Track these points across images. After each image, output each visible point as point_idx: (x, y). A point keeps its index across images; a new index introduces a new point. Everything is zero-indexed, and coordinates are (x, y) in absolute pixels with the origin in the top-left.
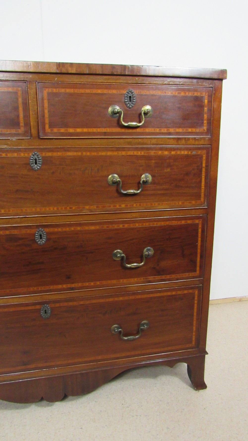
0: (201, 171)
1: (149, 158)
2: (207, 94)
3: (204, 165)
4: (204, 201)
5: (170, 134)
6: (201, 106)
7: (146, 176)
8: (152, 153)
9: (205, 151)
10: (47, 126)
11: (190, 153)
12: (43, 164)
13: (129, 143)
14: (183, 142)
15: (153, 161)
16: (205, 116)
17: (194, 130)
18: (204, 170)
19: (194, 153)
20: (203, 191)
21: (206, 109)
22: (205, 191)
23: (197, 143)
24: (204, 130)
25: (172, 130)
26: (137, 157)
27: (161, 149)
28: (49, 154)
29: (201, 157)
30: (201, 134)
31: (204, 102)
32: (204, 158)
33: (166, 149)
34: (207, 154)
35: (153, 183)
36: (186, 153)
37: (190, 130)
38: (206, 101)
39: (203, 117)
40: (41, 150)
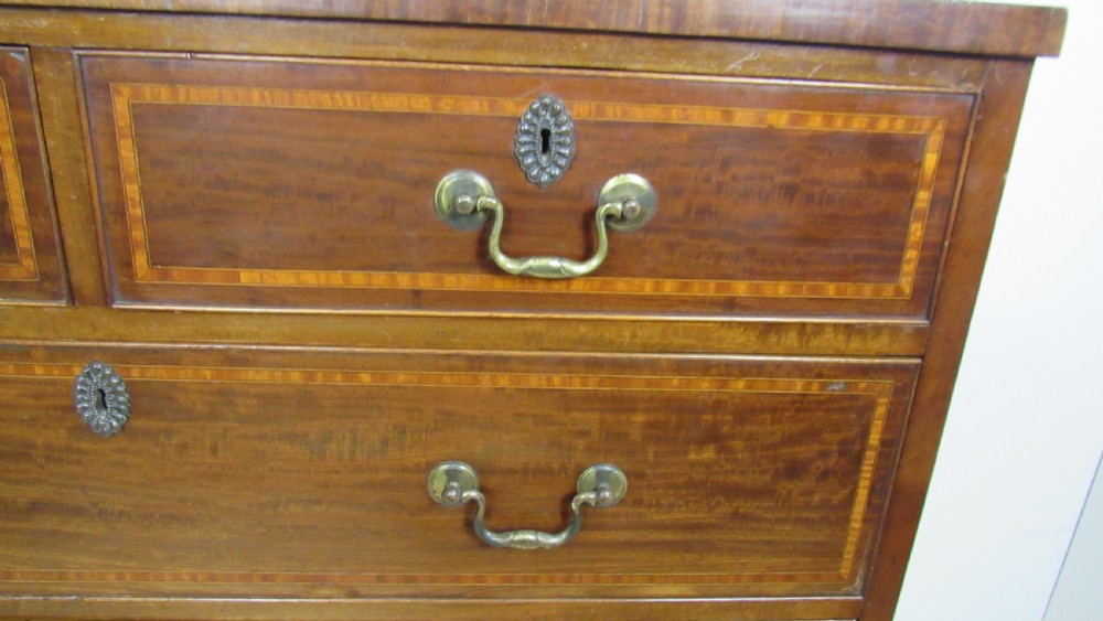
0: (858, 460)
1: (621, 404)
2: (940, 127)
3: (874, 438)
4: (853, 574)
5: (731, 305)
6: (904, 185)
7: (601, 476)
8: (638, 385)
9: (888, 383)
10: (141, 260)
11: (815, 389)
12: (133, 410)
13: (531, 340)
14: (792, 339)
15: (639, 418)
16: (916, 231)
17: (850, 290)
18: (870, 457)
19: (837, 386)
20: (853, 537)
21: (923, 197)
22: (862, 538)
23: (855, 344)
24: (899, 291)
25: (741, 289)
26: (565, 400)
27: (680, 368)
28: (159, 373)
29: (870, 406)
30: (886, 308)
31: (919, 165)
32: (881, 411)
33: (706, 368)
34: (899, 392)
35: (632, 499)
36: (798, 386)
37: (830, 290)
38: (931, 160)
39: (905, 234)
40: (124, 357)
